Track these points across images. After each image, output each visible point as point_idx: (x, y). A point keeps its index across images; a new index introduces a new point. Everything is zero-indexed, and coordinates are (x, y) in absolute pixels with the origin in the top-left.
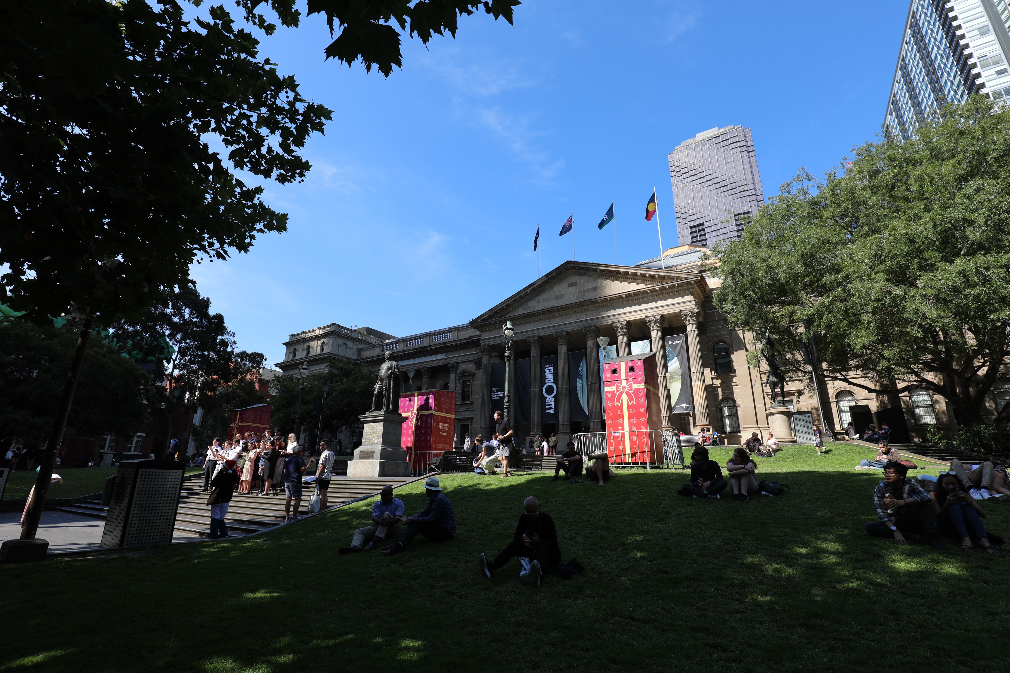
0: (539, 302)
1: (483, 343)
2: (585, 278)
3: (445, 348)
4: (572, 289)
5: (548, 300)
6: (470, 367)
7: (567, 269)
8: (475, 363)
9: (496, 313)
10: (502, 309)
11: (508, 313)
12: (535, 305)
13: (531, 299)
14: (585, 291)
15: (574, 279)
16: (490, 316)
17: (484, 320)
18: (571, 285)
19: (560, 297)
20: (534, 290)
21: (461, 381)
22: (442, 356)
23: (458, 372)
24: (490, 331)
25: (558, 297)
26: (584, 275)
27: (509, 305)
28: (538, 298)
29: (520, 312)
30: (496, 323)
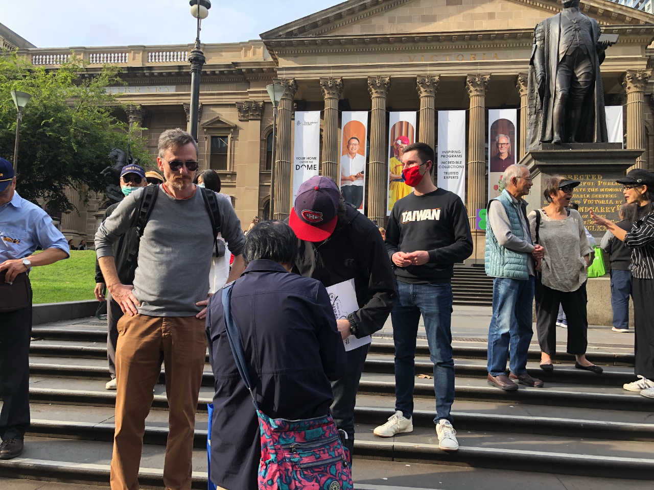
0: (392, 21)
1: (282, 75)
4: (452, 10)
5: (409, 20)
6: (230, 116)
8: (240, 110)
9: (315, 25)
10: (327, 21)
11: (334, 29)
12: (385, 26)
13: (378, 14)
14: (474, 16)
16: (302, 30)
17: (290, 34)
18: (450, 2)
19: (432, 19)
21: (209, 137)
22: (171, 90)
27: (339, 17)
28: (391, 13)
29: (356, 30)
30: (314, 43)
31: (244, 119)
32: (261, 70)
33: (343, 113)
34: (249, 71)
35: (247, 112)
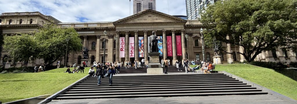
0: (138, 20)
1: (117, 30)
2: (153, 15)
3: (95, 29)
4: (150, 18)
5: (142, 20)
7: (149, 12)
8: (108, 36)
9: (123, 21)
10: (126, 20)
12: (137, 21)
13: (135, 18)
14: (153, 19)
15: (150, 15)
16: (121, 22)
17: (118, 22)
18: (149, 17)
19: (146, 19)
20: (137, 16)
21: (102, 42)
22: (93, 32)
23: (101, 38)
24: (120, 26)
25: (144, 19)
26: (154, 14)
27: (128, 19)
28: (138, 18)
29: (131, 22)
30: (123, 24)
31: (109, 38)
32: (113, 28)
33: (130, 38)
34: (110, 29)
35: (110, 37)
